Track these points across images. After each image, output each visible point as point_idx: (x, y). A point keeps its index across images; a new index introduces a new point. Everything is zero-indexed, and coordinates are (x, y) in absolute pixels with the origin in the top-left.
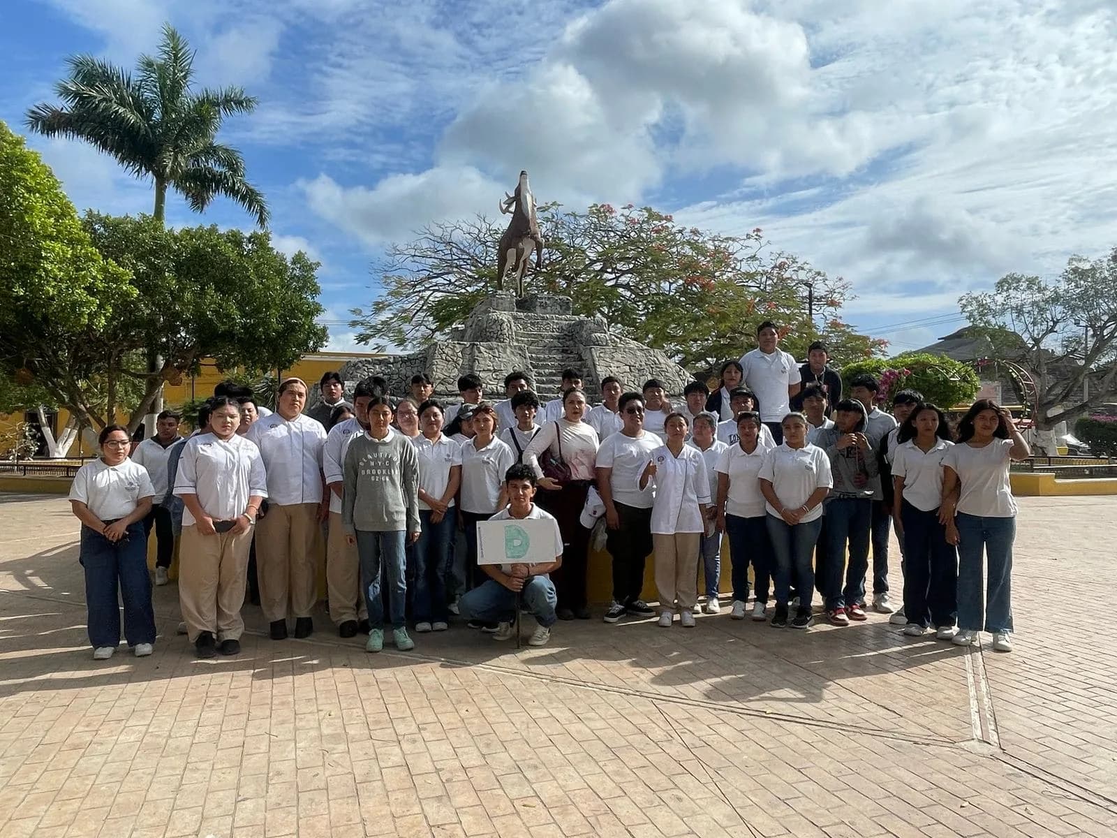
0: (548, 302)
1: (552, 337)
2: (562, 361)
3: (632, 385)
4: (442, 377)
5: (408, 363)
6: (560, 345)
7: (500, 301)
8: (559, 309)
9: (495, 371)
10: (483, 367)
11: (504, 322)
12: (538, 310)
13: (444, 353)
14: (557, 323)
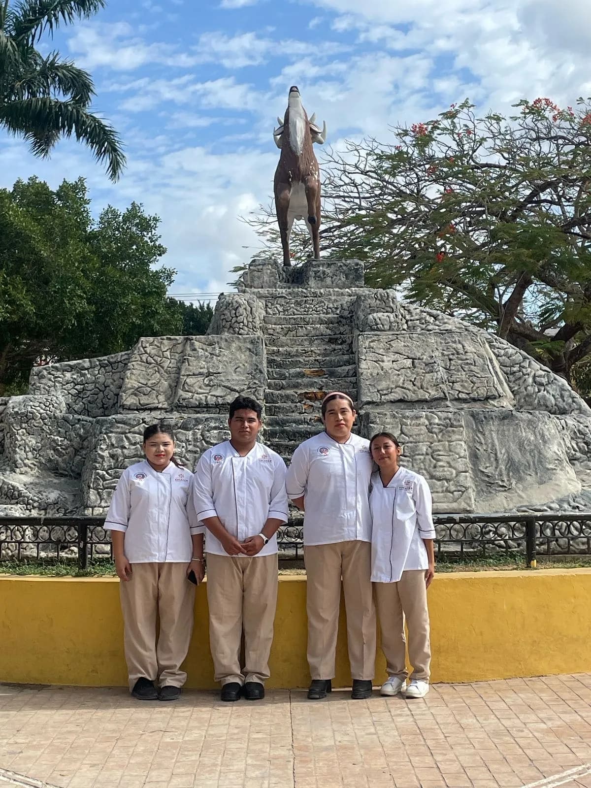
0: (328, 271)
1: (321, 322)
2: (325, 355)
3: (410, 387)
4: (136, 385)
5: (109, 368)
6: (329, 332)
7: (256, 273)
8: (343, 279)
9: (209, 374)
10: (194, 369)
11: (240, 305)
12: (312, 283)
13: (146, 353)
14: (336, 301)
